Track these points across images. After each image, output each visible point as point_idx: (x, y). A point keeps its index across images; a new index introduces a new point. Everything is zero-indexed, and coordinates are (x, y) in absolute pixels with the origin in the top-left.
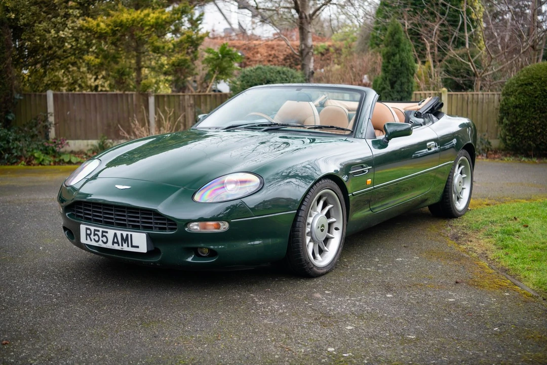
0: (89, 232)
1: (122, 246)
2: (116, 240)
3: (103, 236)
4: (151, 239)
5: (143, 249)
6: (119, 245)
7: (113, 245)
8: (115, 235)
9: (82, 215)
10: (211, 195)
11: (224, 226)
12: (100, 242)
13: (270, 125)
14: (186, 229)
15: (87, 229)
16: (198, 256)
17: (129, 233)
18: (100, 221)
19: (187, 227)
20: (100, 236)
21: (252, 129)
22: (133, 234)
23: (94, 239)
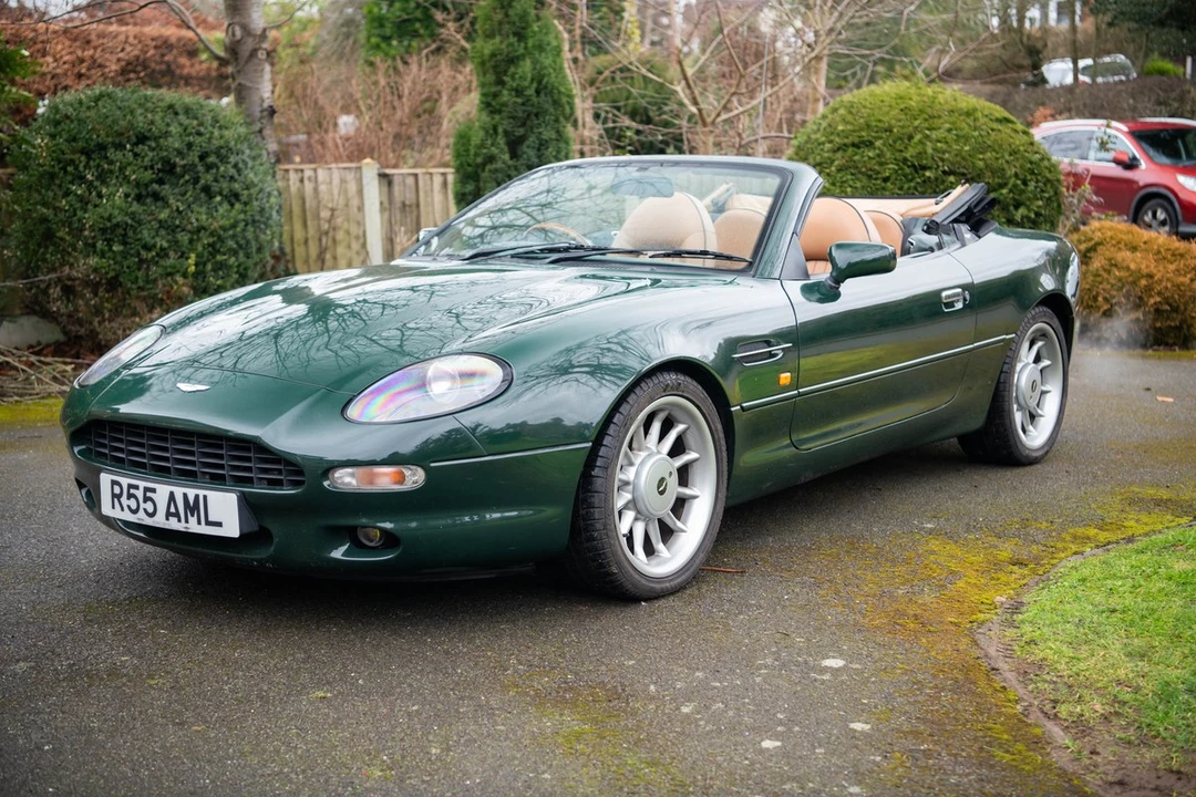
0: (117, 490)
1: (187, 521)
2: (173, 510)
3: (146, 499)
4: (248, 505)
5: (231, 529)
6: (179, 521)
7: (167, 519)
8: (172, 497)
9: (107, 451)
10: (385, 405)
11: (415, 477)
12: (141, 514)
13: (567, 250)
14: (326, 484)
15: (114, 483)
16: (358, 546)
17: (202, 493)
18: (143, 465)
19: (328, 479)
20: (141, 499)
21: (528, 258)
22: (209, 493)
23: (129, 507)
